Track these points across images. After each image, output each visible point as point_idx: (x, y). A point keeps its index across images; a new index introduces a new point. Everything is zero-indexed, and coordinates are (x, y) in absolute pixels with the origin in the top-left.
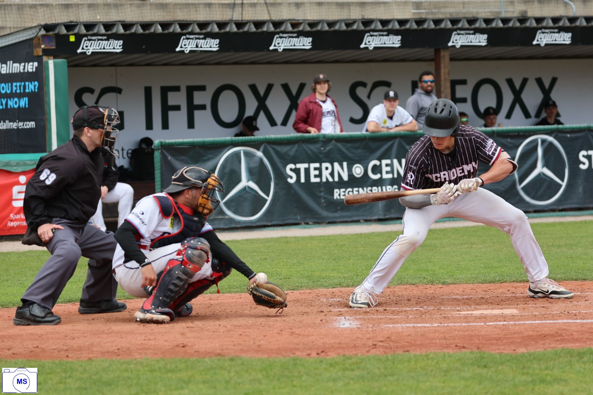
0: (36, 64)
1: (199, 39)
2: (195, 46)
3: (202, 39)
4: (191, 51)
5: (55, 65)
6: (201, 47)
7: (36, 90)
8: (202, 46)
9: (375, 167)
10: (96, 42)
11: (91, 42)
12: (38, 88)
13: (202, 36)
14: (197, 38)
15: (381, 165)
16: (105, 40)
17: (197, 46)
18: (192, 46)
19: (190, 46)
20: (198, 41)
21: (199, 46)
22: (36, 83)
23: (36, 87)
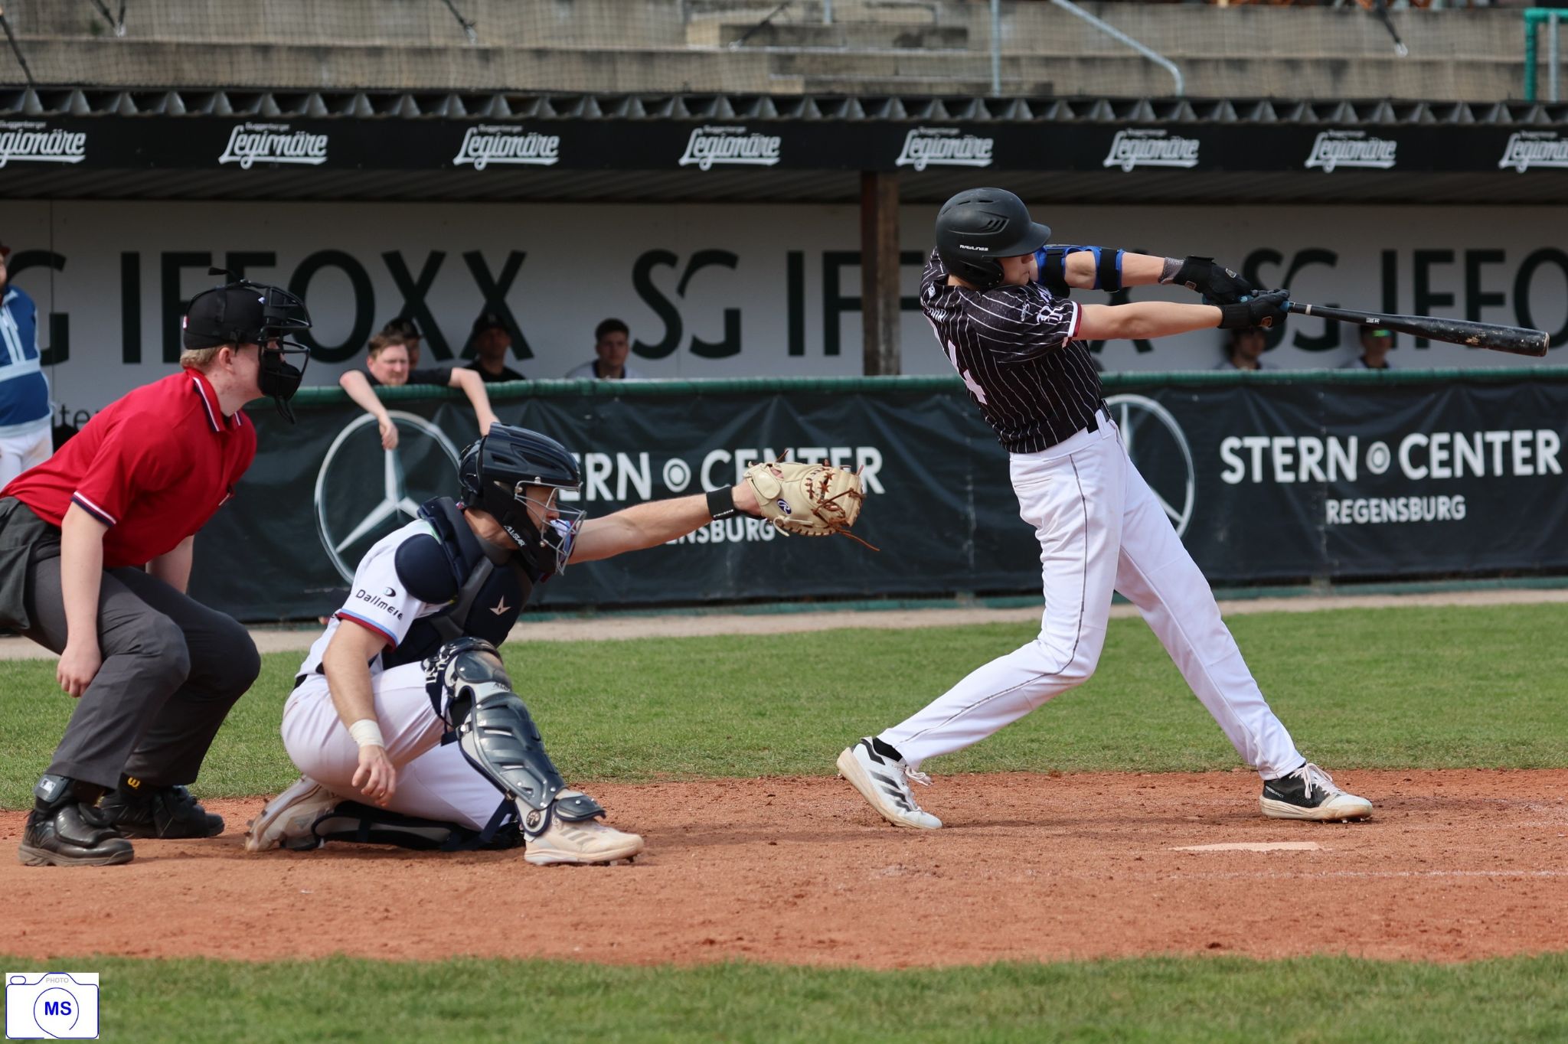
1: (278, 133)
2: (266, 151)
3: (286, 133)
4: (255, 164)
6: (282, 154)
8: (286, 152)
9: (718, 465)
11: (6, 135)
13: (285, 127)
14: (271, 132)
15: (733, 461)
16: (43, 131)
17: (272, 152)
18: (260, 151)
19: (254, 152)
20: (276, 138)
21: (278, 152)
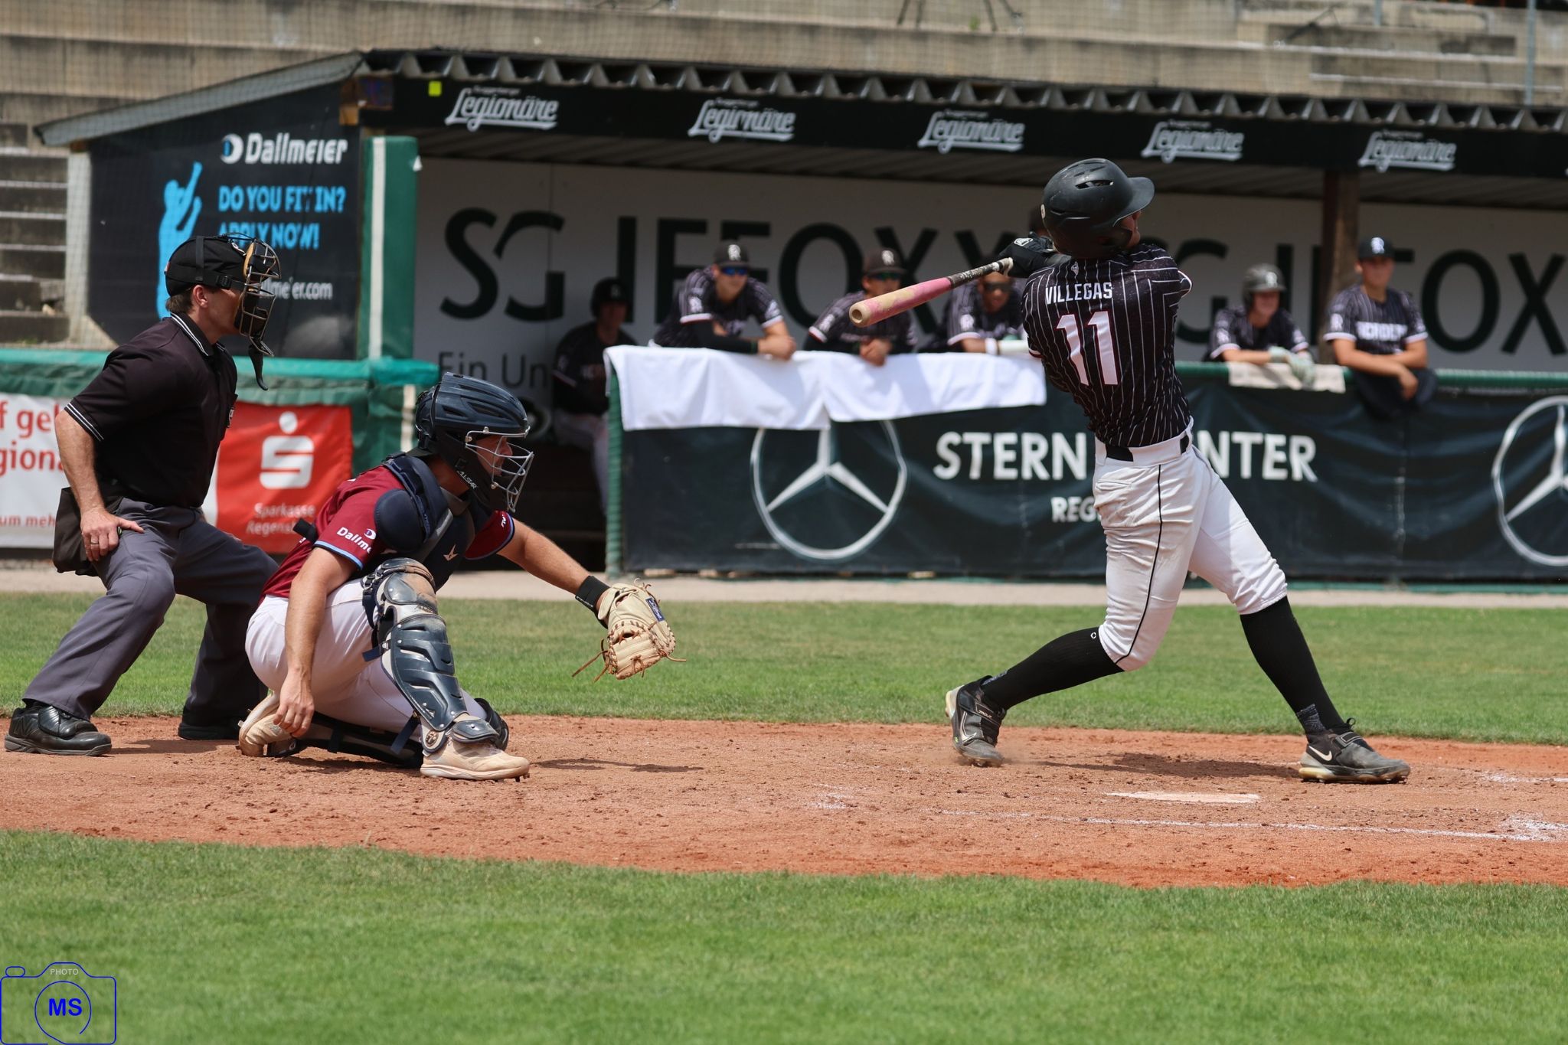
0: (343, 145)
1: (747, 109)
2: (735, 126)
3: (755, 110)
4: (725, 139)
5: (390, 150)
6: (750, 130)
7: (340, 209)
8: (754, 127)
10: (492, 102)
11: (480, 100)
12: (345, 204)
13: (753, 104)
14: (740, 108)
16: (516, 97)
17: (740, 127)
18: (728, 126)
19: (723, 126)
20: (744, 114)
21: (746, 126)
22: (341, 191)
23: (341, 201)
